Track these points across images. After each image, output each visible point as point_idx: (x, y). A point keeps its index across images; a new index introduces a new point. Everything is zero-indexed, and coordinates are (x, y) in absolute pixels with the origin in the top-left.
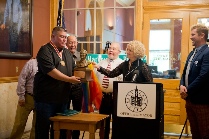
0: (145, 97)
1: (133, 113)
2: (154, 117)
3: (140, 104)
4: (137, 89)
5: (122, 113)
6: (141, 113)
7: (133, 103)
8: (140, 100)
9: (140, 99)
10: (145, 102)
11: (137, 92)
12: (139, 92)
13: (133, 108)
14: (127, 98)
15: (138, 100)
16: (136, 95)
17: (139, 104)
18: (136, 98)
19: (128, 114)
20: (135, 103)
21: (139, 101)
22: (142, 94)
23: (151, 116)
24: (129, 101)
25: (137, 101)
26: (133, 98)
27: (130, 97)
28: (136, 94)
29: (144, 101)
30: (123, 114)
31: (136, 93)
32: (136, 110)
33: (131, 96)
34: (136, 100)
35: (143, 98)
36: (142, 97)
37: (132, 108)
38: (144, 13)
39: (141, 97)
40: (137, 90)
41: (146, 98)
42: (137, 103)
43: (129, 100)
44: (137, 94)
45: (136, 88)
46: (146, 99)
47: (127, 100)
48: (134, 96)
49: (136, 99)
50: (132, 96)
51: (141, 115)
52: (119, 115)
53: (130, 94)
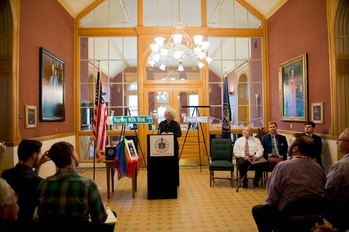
1: (160, 153)
2: (173, 155)
5: (153, 154)
7: (160, 148)
9: (164, 144)
10: (168, 146)
11: (162, 141)
14: (156, 144)
17: (163, 147)
19: (157, 154)
22: (165, 141)
23: (171, 154)
26: (160, 144)
27: (158, 144)
29: (166, 146)
32: (162, 152)
34: (162, 145)
35: (166, 144)
37: (160, 150)
40: (162, 139)
41: (168, 144)
43: (157, 146)
51: (165, 154)
52: (151, 155)
53: (158, 142)
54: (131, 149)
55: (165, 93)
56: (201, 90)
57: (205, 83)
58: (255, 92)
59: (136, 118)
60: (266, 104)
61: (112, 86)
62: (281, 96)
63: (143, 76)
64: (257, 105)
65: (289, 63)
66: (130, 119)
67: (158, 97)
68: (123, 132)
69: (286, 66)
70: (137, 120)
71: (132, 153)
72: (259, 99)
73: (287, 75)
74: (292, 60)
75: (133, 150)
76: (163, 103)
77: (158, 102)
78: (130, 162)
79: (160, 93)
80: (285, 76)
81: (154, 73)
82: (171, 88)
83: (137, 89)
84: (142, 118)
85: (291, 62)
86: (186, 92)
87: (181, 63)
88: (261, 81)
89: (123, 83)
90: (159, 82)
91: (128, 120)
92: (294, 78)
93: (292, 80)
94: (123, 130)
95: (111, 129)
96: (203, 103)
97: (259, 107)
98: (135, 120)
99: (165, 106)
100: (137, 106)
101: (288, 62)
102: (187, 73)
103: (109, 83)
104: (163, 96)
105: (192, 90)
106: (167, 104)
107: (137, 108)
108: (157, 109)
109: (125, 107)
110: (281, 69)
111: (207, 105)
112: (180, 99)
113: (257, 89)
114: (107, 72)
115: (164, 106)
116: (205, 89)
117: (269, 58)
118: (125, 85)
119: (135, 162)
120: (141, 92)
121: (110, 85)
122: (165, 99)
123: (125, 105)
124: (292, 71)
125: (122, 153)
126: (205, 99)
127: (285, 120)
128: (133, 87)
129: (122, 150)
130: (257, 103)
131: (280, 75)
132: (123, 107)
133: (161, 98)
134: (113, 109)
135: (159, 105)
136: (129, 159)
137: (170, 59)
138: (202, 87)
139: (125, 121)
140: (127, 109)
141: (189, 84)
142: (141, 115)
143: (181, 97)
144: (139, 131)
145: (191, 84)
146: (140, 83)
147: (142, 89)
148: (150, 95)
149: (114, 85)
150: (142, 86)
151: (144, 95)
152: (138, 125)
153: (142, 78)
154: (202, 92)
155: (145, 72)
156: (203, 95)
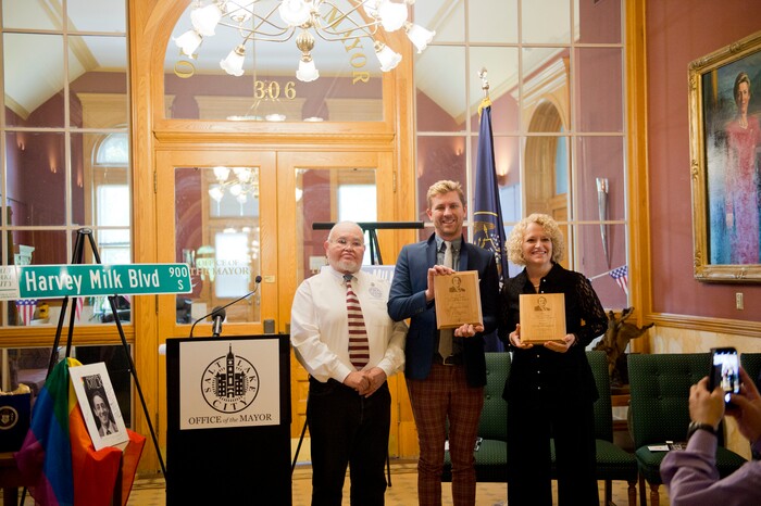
0: (252, 373)
1: (224, 416)
2: (276, 420)
3: (239, 391)
4: (230, 353)
5: (192, 421)
6: (243, 413)
7: (221, 392)
8: (241, 381)
9: (240, 378)
10: (254, 384)
11: (230, 362)
12: (236, 360)
13: (223, 402)
14: (205, 378)
15: (235, 380)
16: (230, 369)
17: (236, 391)
18: (229, 377)
19: (209, 420)
20: (228, 390)
21: (237, 384)
22: (244, 365)
23: (268, 417)
24: (210, 387)
25: (232, 385)
26: (221, 378)
27: (213, 377)
28: (228, 368)
29: (249, 384)
30: (196, 421)
31: (228, 364)
32: (230, 409)
33: (215, 374)
34: (231, 383)
35: (248, 375)
36: (245, 373)
37: (221, 403)
39: (243, 374)
40: (230, 356)
41: (254, 374)
42: (233, 389)
43: (211, 385)
44: (233, 367)
45: (228, 352)
46: (256, 378)
47: (206, 385)
48: (225, 372)
49: (231, 379)
50: (220, 373)
51: (244, 418)
52: (184, 425)
53: (214, 368)
54: (98, 400)
56: (385, 163)
57: (404, 134)
58: (595, 173)
59: (122, 270)
60: (636, 217)
61: (20, 142)
62: (696, 187)
63: (150, 104)
64: (602, 222)
65: (733, 52)
66: (95, 277)
67: (215, 193)
68: (65, 333)
69: (719, 68)
70: (125, 280)
71: (103, 420)
72: (609, 197)
73: (722, 100)
74: (745, 41)
75: (106, 403)
76: (238, 218)
77: (218, 212)
78: (88, 456)
79: (221, 173)
80: (713, 106)
81: (196, 98)
82: (269, 154)
83: (127, 159)
84: (148, 270)
85: (739, 50)
86: (327, 171)
87: (307, 47)
88: (619, 127)
89: (68, 130)
90: (218, 127)
91: (86, 281)
92: (750, 111)
93: (743, 123)
94: (66, 324)
95: (13, 319)
96: (396, 212)
97: (610, 230)
98: (117, 280)
99: (246, 230)
100: (127, 223)
101: (726, 49)
102: (330, 102)
103: (4, 128)
104: (236, 190)
105: (352, 163)
106: (254, 219)
107: (126, 236)
108: (211, 243)
109: (77, 227)
110: (697, 79)
111: (411, 220)
112: (305, 197)
113: (601, 157)
115: (239, 229)
116: (404, 159)
117: (649, 36)
118: (75, 136)
119: (114, 456)
120: (146, 166)
122: (243, 198)
123: (76, 221)
124: (744, 87)
125: (54, 418)
126: (405, 196)
127: (715, 276)
128: (114, 152)
129: (57, 408)
130: (601, 215)
131: (695, 102)
132: (70, 227)
133: (226, 192)
134: (26, 238)
135: (223, 223)
136: (85, 445)
137: (265, 28)
138: (391, 150)
139: (74, 285)
140: (86, 237)
141: (342, 139)
142: (142, 258)
143: (309, 189)
144: (134, 326)
145: (348, 139)
146: (141, 133)
147: (150, 156)
148: (182, 181)
149: (28, 135)
150: (148, 142)
151: (158, 178)
152: (130, 300)
153: (149, 110)
154: (390, 170)
155: (163, 87)
156: (396, 181)
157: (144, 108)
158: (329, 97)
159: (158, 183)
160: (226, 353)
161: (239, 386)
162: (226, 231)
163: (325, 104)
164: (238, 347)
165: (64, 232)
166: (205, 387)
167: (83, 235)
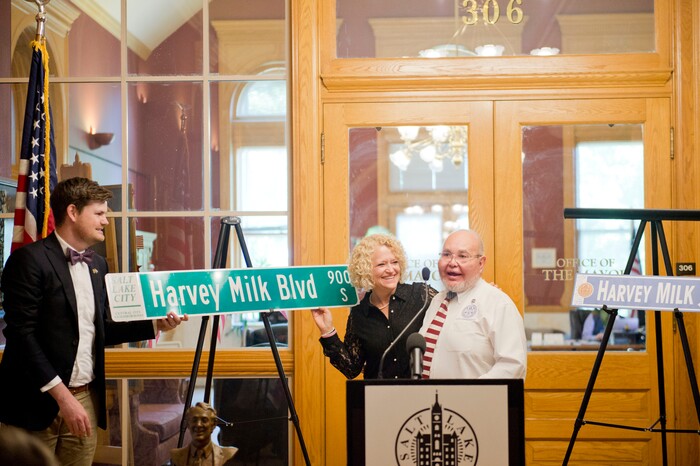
0: (468, 435)
3: (450, 460)
4: (437, 403)
7: (424, 460)
8: (452, 445)
9: (450, 440)
10: (471, 450)
11: (437, 418)
12: (446, 415)
14: (401, 439)
15: (443, 444)
16: (437, 428)
17: (446, 460)
18: (434, 439)
20: (434, 457)
21: (447, 450)
22: (457, 423)
24: (408, 451)
25: (440, 451)
26: (423, 440)
27: (412, 438)
28: (433, 425)
29: (464, 450)
31: (433, 419)
33: (415, 434)
35: (462, 438)
36: (458, 433)
38: (325, 102)
39: (455, 436)
40: (437, 409)
41: (472, 436)
42: (440, 457)
43: (409, 449)
44: (440, 425)
45: (434, 403)
46: (474, 442)
47: (402, 449)
48: (429, 431)
49: (437, 443)
50: (422, 433)
53: (413, 425)
55: (439, 132)
56: (657, 114)
61: (142, 93)
63: (316, 38)
67: (399, 159)
68: (205, 358)
76: (431, 193)
77: (400, 184)
79: (409, 133)
81: (372, 22)
82: (481, 106)
83: (284, 111)
86: (559, 128)
89: (206, 77)
90: (410, 68)
94: (206, 347)
100: (284, 206)
102: (564, 21)
103: (126, 77)
105: (606, 116)
107: (284, 221)
108: (391, 227)
109: (221, 213)
114: (118, 18)
118: (215, 86)
120: (310, 127)
121: (133, 87)
122: (437, 165)
123: (216, 203)
126: (688, 164)
128: (263, 100)
132: (207, 213)
133: (415, 157)
134: (146, 225)
138: (666, 96)
139: (210, 298)
140: (232, 228)
141: (592, 81)
142: (304, 258)
143: (541, 156)
144: (293, 352)
145: (601, 81)
146: (304, 80)
147: (315, 110)
148: (359, 147)
149: (152, 87)
150: (313, 92)
151: (326, 143)
152: (288, 317)
153: (314, 46)
154: (666, 125)
155: (333, 13)
156: (674, 142)
157: (308, 44)
158: (561, 13)
159: (327, 150)
160: (431, 404)
161: (450, 453)
162: (409, 210)
163: (556, 23)
164: (448, 396)
165: (200, 220)
166: (401, 453)
167: (228, 226)
